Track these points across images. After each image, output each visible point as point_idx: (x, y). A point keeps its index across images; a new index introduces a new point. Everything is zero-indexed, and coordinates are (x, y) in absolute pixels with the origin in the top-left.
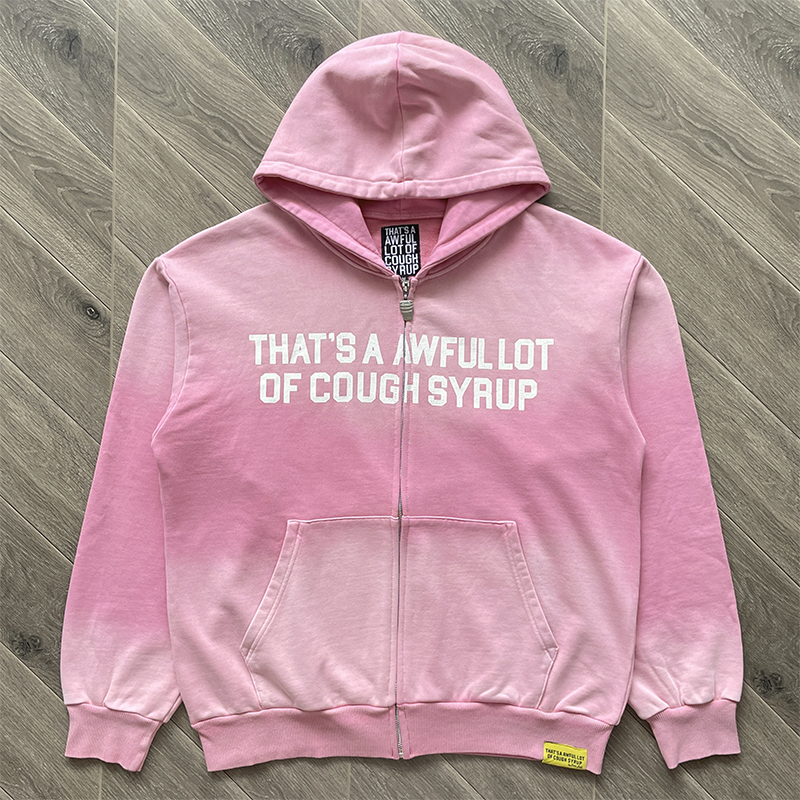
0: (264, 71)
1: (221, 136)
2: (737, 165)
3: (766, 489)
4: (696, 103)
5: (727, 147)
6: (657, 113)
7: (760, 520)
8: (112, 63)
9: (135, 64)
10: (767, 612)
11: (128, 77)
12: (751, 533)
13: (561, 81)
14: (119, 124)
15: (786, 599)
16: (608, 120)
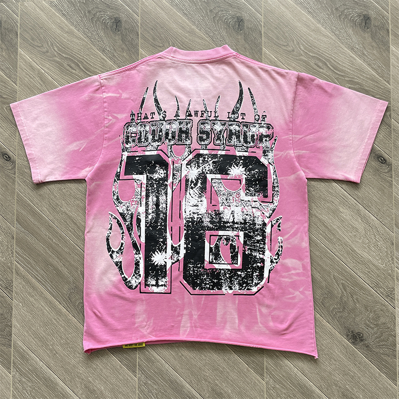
0: (92, 34)
1: (71, 67)
2: (331, 73)
3: (351, 237)
4: (309, 43)
5: (326, 64)
6: (290, 49)
7: (348, 253)
8: (17, 33)
9: (28, 33)
10: (354, 300)
11: (24, 39)
12: (344, 260)
13: (241, 34)
14: (20, 63)
15: (363, 293)
16: (265, 53)
